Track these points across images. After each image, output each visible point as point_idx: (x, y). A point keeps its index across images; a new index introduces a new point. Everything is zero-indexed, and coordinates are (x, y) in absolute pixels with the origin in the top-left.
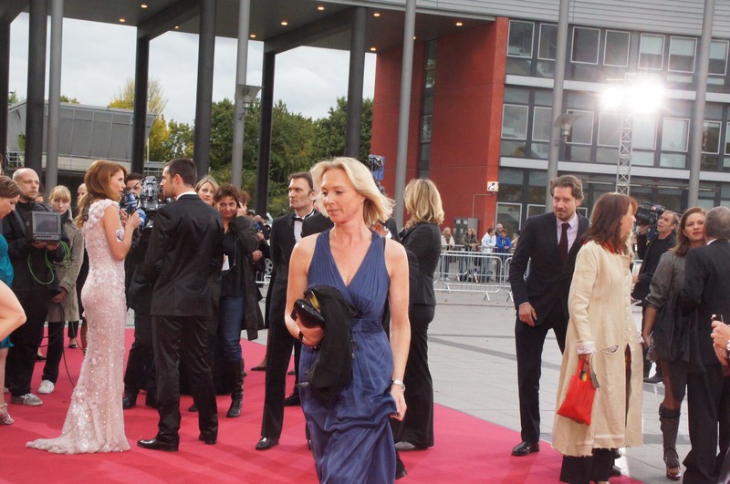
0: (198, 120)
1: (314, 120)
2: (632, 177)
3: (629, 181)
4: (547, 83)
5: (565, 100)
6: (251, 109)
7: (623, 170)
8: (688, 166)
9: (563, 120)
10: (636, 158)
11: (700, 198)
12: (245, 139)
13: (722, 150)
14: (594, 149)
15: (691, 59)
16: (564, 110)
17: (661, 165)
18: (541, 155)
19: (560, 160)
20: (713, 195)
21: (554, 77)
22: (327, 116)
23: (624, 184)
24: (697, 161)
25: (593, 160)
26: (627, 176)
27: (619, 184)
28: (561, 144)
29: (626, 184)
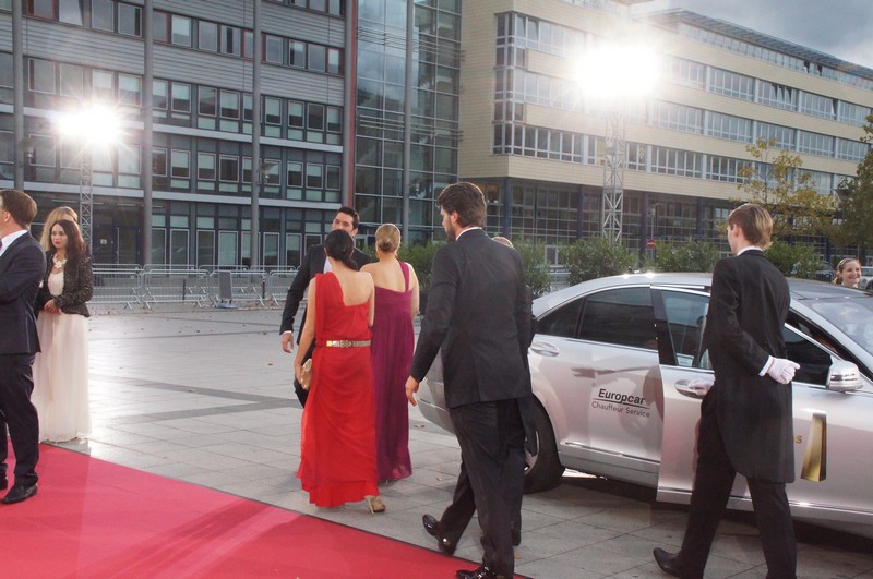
2: (96, 197)
3: (91, 199)
4: (9, 109)
5: (26, 126)
7: (85, 190)
8: (142, 187)
9: (26, 143)
10: (98, 179)
11: (153, 214)
13: (169, 174)
14: (58, 170)
15: (138, 93)
16: (26, 135)
17: (120, 185)
18: (7, 176)
19: (26, 180)
20: (164, 211)
21: (15, 104)
23: (86, 202)
24: (149, 183)
25: (56, 179)
26: (89, 195)
27: (83, 202)
28: (26, 166)
29: (90, 202)
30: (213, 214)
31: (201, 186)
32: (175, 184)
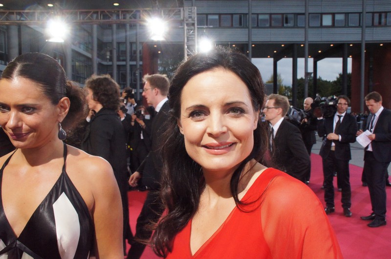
0: (293, 84)
1: (331, 81)
6: (310, 80)
12: (309, 89)
22: (336, 80)
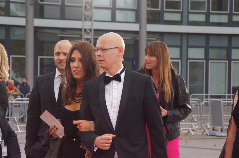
3: (92, 33)
7: (87, 25)
8: (138, 20)
10: (97, 14)
13: (162, 7)
14: (63, 7)
17: (117, 20)
18: (19, 14)
24: (144, 16)
26: (90, 30)
27: (85, 36)
28: (35, 3)
29: (90, 36)
30: (204, 44)
31: (193, 18)
32: (167, 17)
